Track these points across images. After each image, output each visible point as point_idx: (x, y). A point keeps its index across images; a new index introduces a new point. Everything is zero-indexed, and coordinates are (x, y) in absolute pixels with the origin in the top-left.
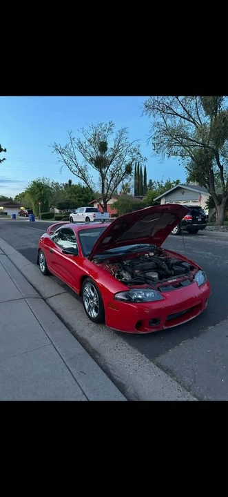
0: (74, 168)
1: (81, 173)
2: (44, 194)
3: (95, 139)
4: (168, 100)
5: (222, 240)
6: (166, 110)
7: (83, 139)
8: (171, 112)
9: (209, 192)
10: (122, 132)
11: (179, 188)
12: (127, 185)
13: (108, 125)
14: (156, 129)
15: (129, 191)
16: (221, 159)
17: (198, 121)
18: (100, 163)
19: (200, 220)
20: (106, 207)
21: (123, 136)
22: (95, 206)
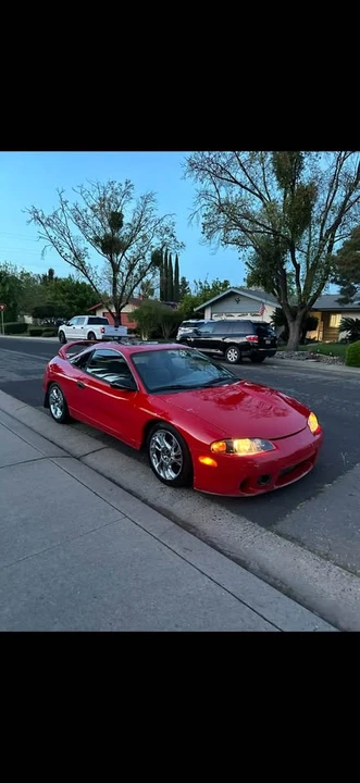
0: (67, 251)
1: (78, 260)
2: (10, 291)
3: (102, 206)
4: (224, 157)
5: (301, 372)
6: (219, 174)
7: (83, 206)
8: (227, 176)
9: (279, 302)
10: (147, 199)
11: (232, 294)
12: (148, 282)
13: (124, 185)
14: (204, 202)
15: (152, 294)
16: (297, 253)
17: (266, 196)
18: (110, 246)
19: (268, 342)
20: (119, 318)
21: (149, 206)
22: (99, 315)
